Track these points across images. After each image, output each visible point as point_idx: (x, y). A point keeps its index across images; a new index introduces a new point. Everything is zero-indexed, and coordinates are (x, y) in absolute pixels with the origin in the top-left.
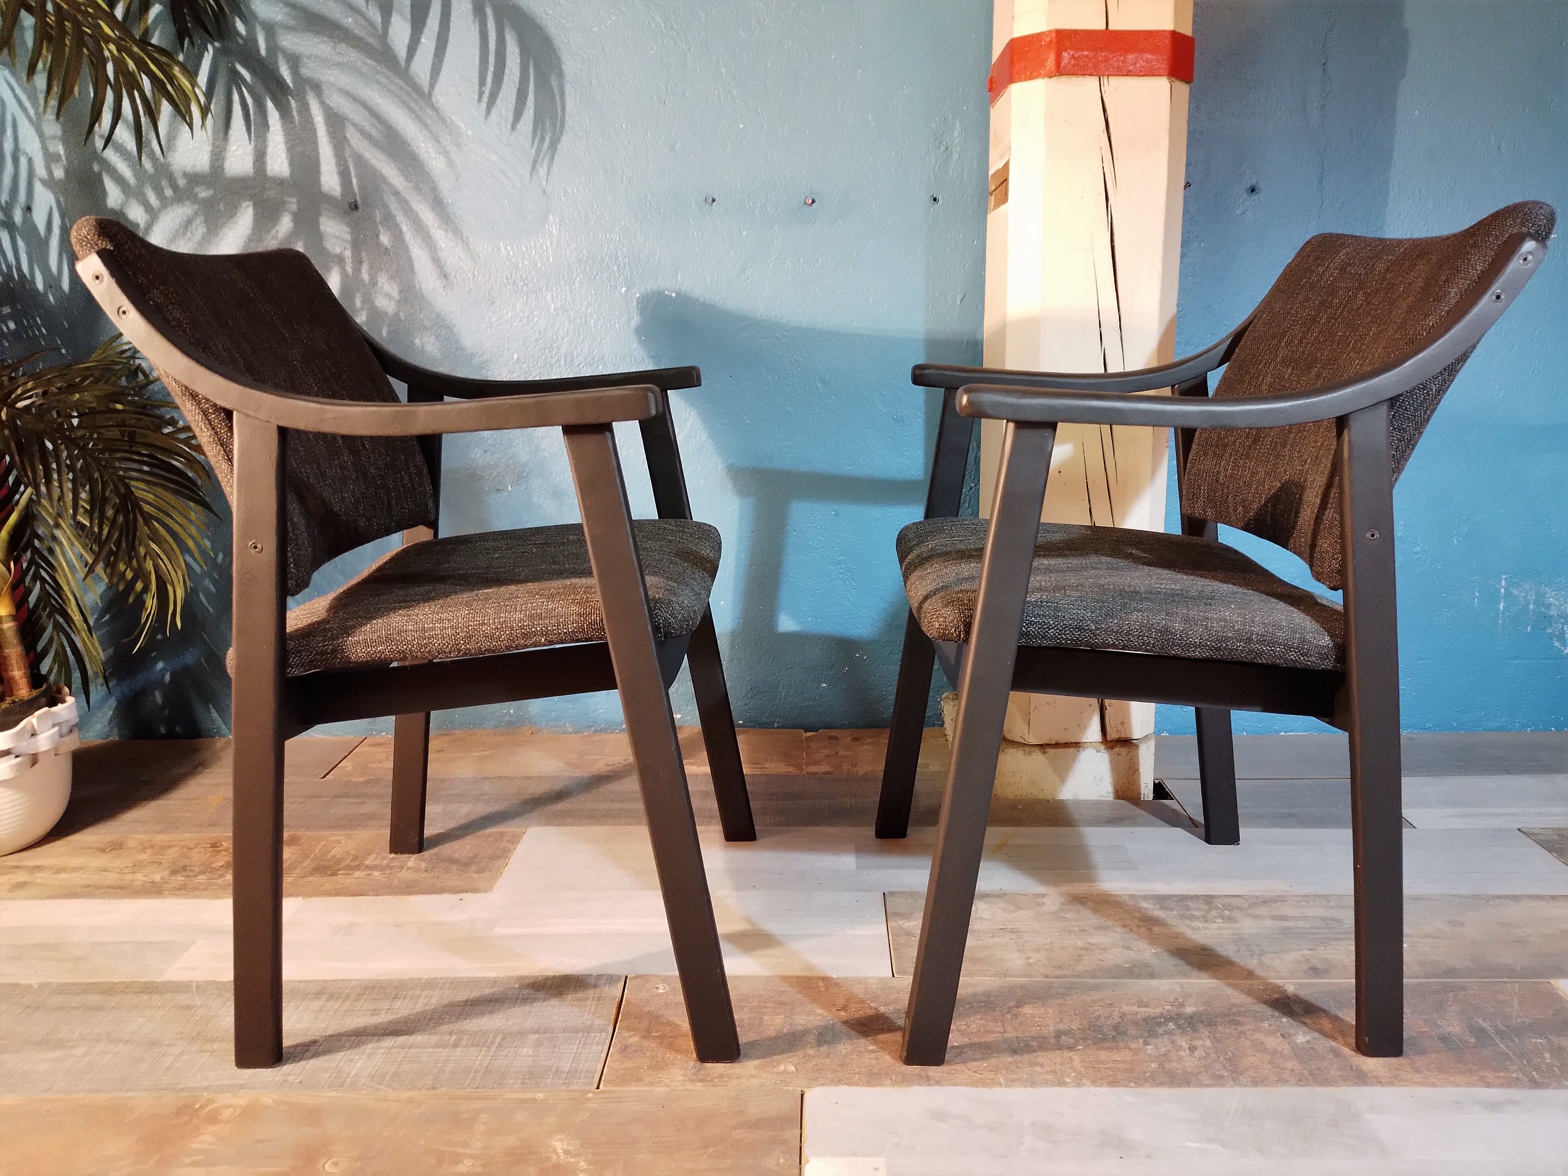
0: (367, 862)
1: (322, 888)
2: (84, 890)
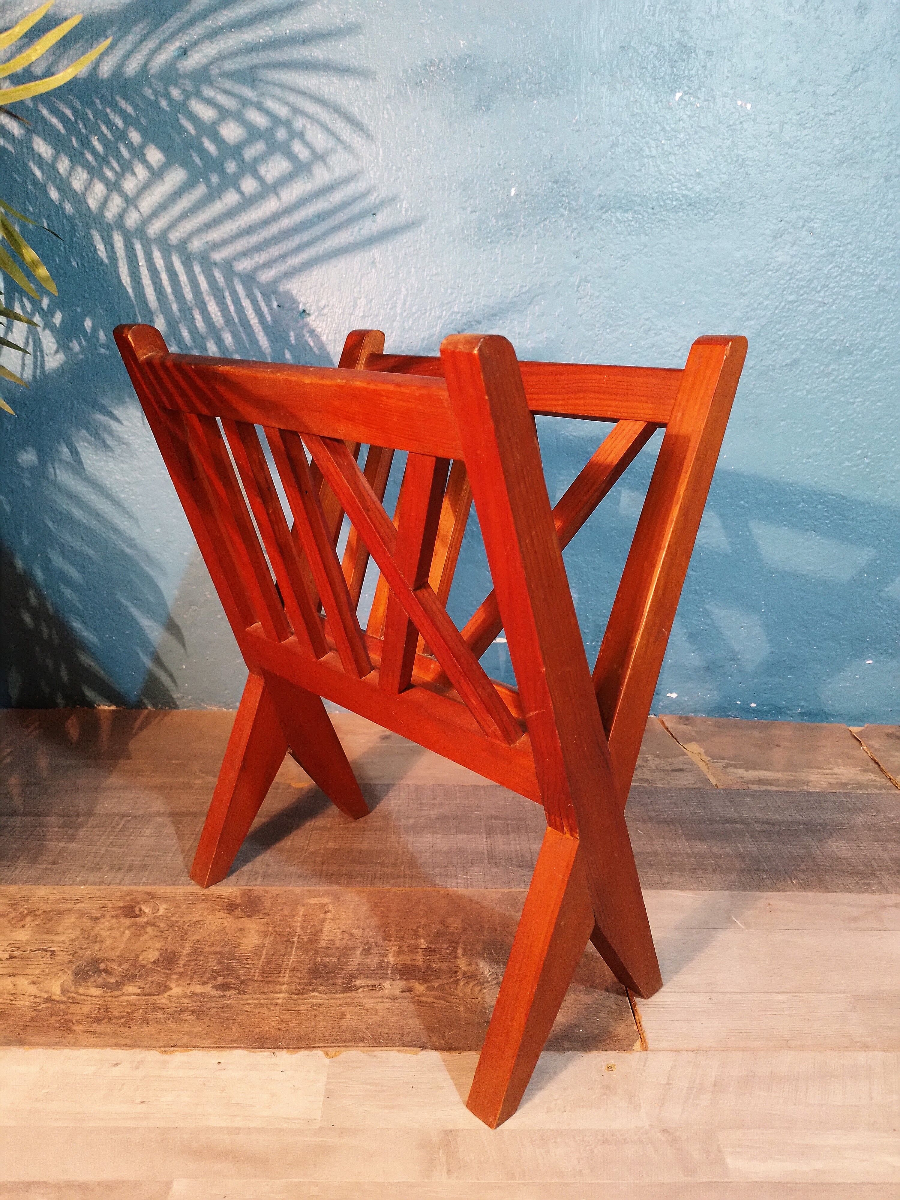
1: (345, 1024)
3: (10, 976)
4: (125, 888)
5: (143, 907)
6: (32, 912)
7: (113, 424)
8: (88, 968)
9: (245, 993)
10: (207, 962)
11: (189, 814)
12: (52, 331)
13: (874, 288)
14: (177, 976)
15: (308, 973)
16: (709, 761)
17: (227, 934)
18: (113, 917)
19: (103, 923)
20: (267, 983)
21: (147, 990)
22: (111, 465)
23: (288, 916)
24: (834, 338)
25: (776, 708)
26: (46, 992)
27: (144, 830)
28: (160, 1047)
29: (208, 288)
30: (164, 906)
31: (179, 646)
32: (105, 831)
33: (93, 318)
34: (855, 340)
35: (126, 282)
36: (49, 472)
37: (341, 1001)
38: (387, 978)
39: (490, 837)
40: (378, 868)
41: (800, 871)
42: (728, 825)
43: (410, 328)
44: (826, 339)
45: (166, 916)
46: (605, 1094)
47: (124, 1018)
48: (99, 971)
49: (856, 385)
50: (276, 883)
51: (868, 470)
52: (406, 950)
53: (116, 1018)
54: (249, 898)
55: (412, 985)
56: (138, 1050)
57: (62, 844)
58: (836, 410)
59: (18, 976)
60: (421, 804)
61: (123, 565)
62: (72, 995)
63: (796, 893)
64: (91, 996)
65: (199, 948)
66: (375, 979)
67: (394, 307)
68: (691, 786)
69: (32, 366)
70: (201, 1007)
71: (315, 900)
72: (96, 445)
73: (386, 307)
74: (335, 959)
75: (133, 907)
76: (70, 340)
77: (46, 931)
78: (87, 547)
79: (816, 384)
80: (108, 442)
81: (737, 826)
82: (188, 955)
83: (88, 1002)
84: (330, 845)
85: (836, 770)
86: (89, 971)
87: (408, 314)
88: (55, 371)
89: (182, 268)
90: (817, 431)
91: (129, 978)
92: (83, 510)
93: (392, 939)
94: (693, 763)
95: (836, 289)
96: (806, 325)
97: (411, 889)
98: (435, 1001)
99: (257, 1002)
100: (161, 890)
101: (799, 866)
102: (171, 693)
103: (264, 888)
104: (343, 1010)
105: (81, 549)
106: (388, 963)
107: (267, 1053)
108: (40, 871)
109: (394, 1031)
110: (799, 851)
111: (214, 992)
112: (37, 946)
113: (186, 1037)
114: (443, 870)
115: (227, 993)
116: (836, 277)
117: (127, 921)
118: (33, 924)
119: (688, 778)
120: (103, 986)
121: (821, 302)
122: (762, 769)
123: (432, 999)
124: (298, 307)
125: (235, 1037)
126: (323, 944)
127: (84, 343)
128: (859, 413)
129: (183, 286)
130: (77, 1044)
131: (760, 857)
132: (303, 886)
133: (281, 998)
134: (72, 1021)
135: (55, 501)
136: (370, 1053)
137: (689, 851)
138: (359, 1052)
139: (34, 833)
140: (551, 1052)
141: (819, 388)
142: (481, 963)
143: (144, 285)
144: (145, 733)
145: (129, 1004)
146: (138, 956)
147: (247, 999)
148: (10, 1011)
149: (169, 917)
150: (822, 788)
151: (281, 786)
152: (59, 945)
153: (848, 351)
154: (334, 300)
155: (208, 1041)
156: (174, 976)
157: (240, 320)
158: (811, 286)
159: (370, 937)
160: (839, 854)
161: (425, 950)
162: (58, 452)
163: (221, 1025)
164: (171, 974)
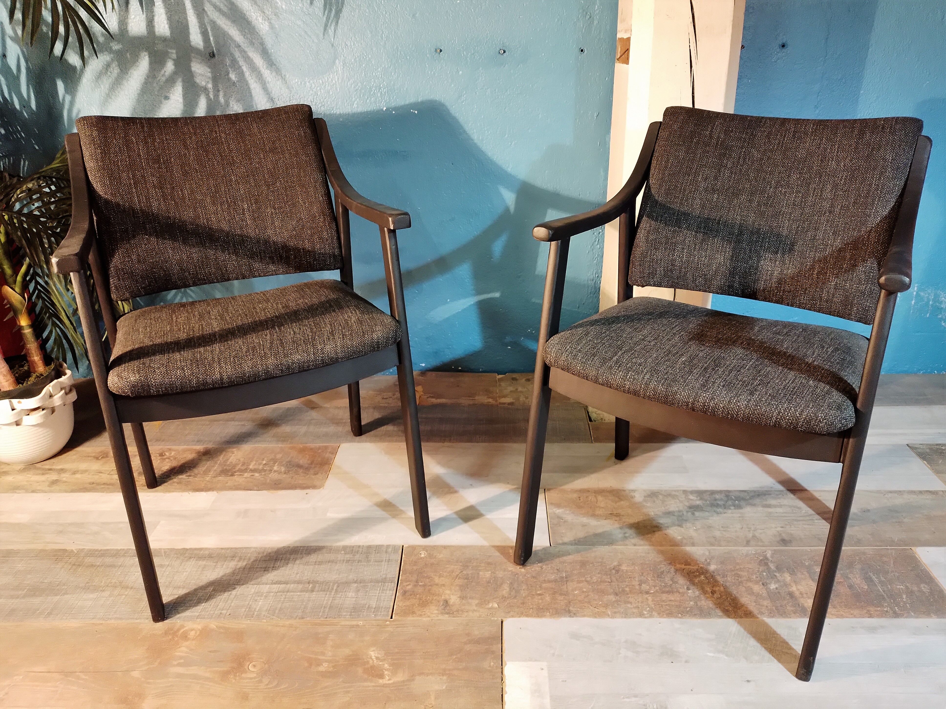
0: (251, 467)
1: (227, 485)
2: (91, 486)
5: (166, 453)
30: (174, 452)
37: (228, 479)
38: (247, 472)
46: (301, 500)
55: (254, 474)
66: (242, 472)
98: (261, 478)
100: (174, 447)
107: (198, 492)
109: (242, 486)
117: (159, 458)
122: (443, 398)
136: (232, 492)
138: (228, 491)
147: (196, 479)
161: (264, 464)
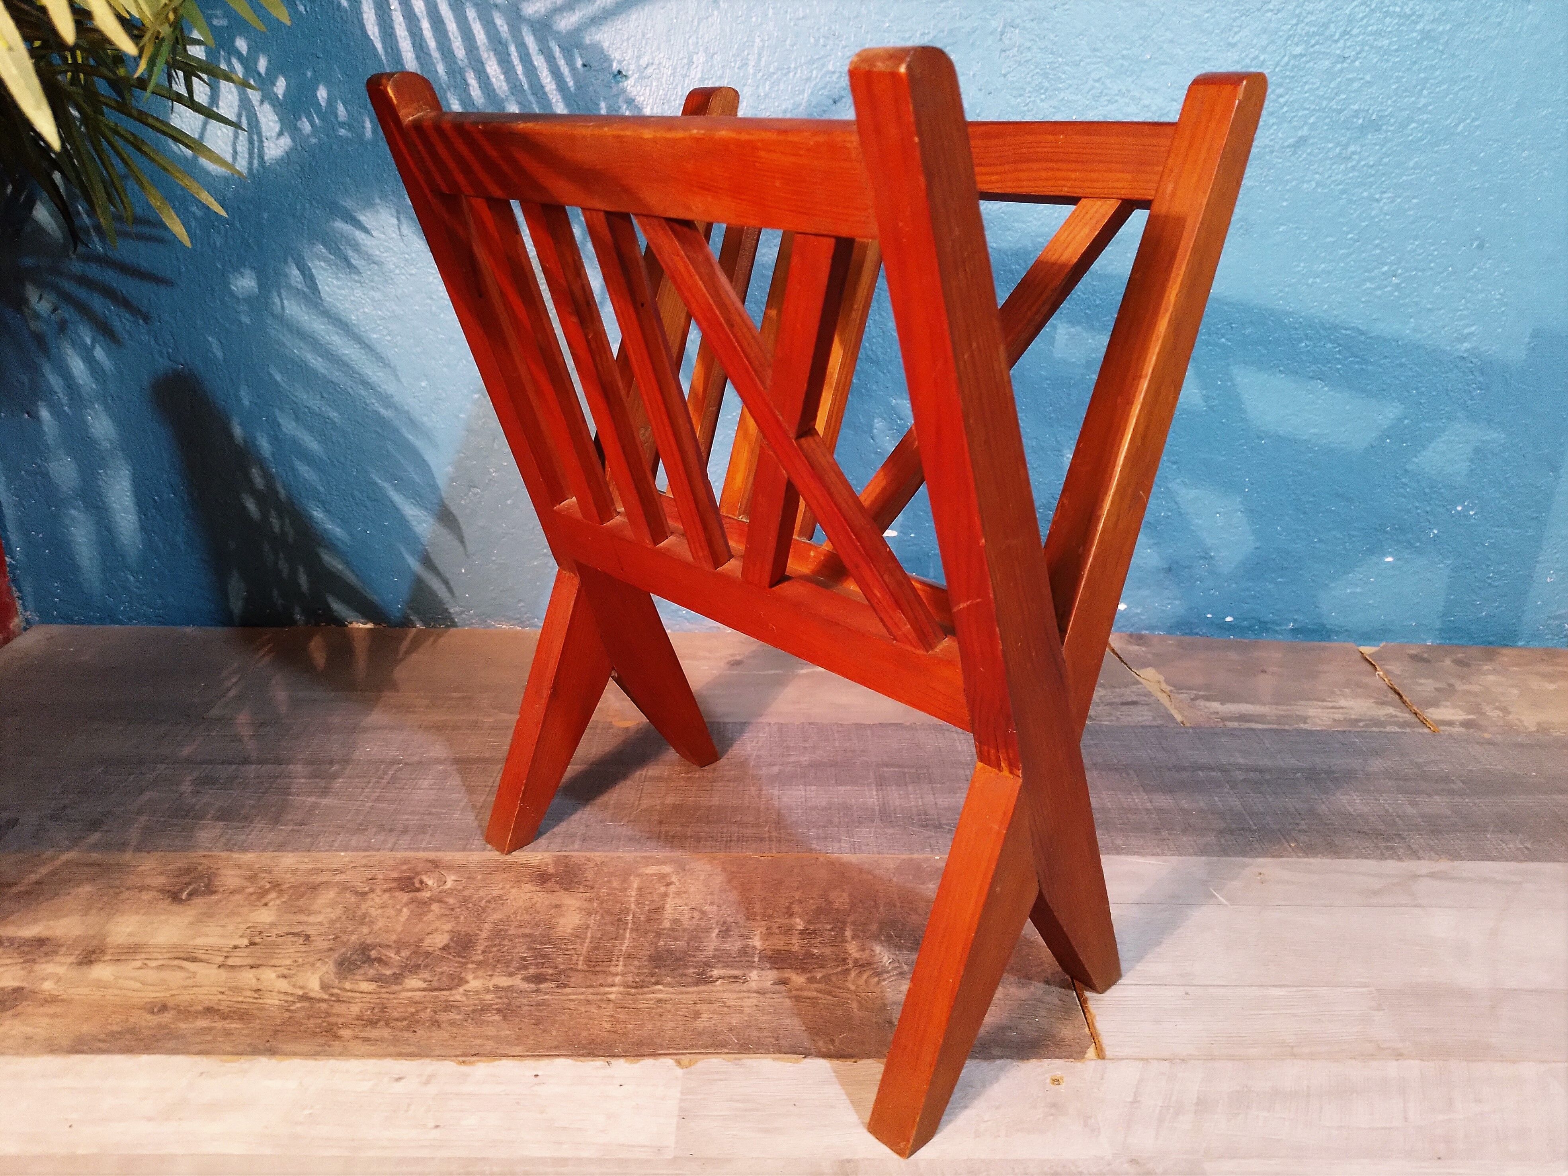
2: (155, 1020)
3: (252, 967)
4: (400, 855)
5: (425, 878)
6: (276, 886)
7: (360, 236)
8: (355, 957)
9: (566, 986)
10: (514, 948)
11: (480, 760)
12: (273, 105)
13: (1415, 34)
14: (475, 966)
15: (648, 960)
16: (1171, 691)
17: (538, 912)
18: (386, 891)
19: (373, 899)
20: (595, 973)
21: (435, 984)
22: (358, 293)
23: (617, 889)
24: (1356, 107)
25: (1260, 622)
26: (301, 988)
27: (420, 782)
28: (456, 1056)
29: (486, 41)
30: (453, 877)
31: (456, 543)
32: (369, 782)
33: (329, 85)
34: (1386, 110)
35: (374, 34)
36: (273, 303)
37: (694, 997)
38: (753, 967)
39: (882, 790)
40: (734, 829)
41: (1299, 831)
42: (1200, 773)
43: (766, 96)
44: (1344, 110)
45: (456, 889)
46: (1052, 1115)
47: (406, 1019)
48: (370, 961)
49: (1384, 174)
50: (600, 848)
51: (1396, 294)
52: (777, 931)
53: (397, 1020)
54: (566, 866)
55: (787, 975)
56: (428, 1061)
57: (313, 799)
58: (1356, 210)
59: (262, 968)
60: (788, 747)
61: (378, 432)
62: (336, 991)
63: (1295, 859)
64: (361, 993)
65: (501, 930)
66: (738, 968)
67: (744, 65)
68: (1149, 724)
69: (246, 156)
70: (509, 1004)
71: (652, 870)
72: (336, 265)
73: (733, 64)
74: (683, 944)
75: (410, 878)
76: (298, 118)
77: (296, 910)
78: (329, 409)
79: (1330, 172)
80: (353, 261)
81: (1213, 774)
82: (488, 939)
83: (357, 1000)
84: (670, 800)
85: (1342, 703)
86: (356, 960)
87: (763, 75)
88: (280, 161)
89: (450, 12)
90: (1329, 239)
91: (411, 968)
92: (322, 356)
93: (758, 918)
94: (1149, 694)
95: (1361, 37)
96: (1318, 88)
97: (779, 855)
98: (820, 995)
99: (582, 997)
100: (448, 856)
101: (1298, 824)
102: (447, 606)
103: (585, 854)
104: (698, 1007)
105: (320, 410)
106: (754, 947)
107: (599, 1063)
108: (284, 834)
109: (767, 1034)
110: (1297, 807)
111: (525, 986)
112: (285, 929)
113: (491, 1043)
114: (820, 831)
115: (542, 986)
116: (1362, 19)
117: (405, 897)
118: (278, 902)
119: (1145, 713)
120: (378, 979)
121: (1339, 56)
122: (1242, 702)
123: (814, 994)
124: (611, 66)
125: (556, 1043)
126: (667, 924)
127: (317, 121)
128: (1386, 214)
129: (452, 38)
130: (345, 1054)
131: (1244, 812)
132: (635, 851)
133: (614, 993)
134: (336, 1024)
135: (284, 344)
136: (737, 1062)
137: (1149, 805)
138: (721, 1060)
139: (274, 786)
140: (978, 1061)
141: (1333, 178)
142: (878, 949)
143: (399, 40)
144: (415, 657)
145: (413, 1002)
146: (421, 940)
147: (570, 994)
148: (255, 1011)
149: (460, 891)
150: (1324, 726)
151: (600, 726)
152: (315, 927)
153: (1374, 126)
154: (661, 55)
155: (520, 1048)
156: (470, 966)
157: (531, 86)
158: (1327, 33)
159: (729, 915)
160: (1352, 810)
161: (802, 932)
162: (286, 275)
163: (535, 1027)
164: (466, 963)
